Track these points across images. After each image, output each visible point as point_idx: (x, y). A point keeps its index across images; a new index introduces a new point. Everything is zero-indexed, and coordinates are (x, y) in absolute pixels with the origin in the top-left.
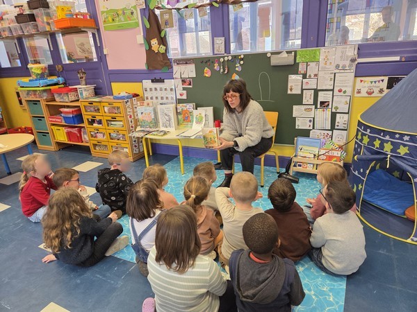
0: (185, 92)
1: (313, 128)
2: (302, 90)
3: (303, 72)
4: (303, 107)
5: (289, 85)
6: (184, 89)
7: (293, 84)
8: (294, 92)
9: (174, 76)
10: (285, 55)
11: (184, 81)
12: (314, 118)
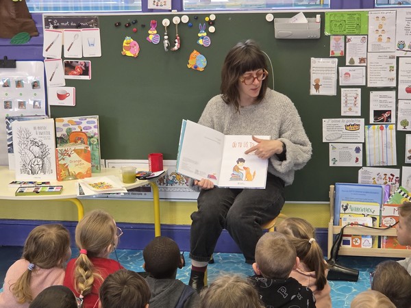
0: (71, 90)
1: (364, 164)
2: (339, 88)
3: (338, 53)
4: (342, 123)
5: (313, 77)
6: (69, 83)
7: (320, 77)
8: (322, 92)
9: (45, 54)
10: (301, 19)
11: (69, 66)
12: (364, 144)
